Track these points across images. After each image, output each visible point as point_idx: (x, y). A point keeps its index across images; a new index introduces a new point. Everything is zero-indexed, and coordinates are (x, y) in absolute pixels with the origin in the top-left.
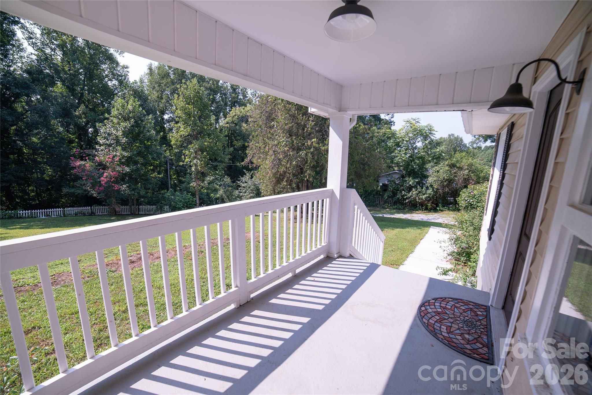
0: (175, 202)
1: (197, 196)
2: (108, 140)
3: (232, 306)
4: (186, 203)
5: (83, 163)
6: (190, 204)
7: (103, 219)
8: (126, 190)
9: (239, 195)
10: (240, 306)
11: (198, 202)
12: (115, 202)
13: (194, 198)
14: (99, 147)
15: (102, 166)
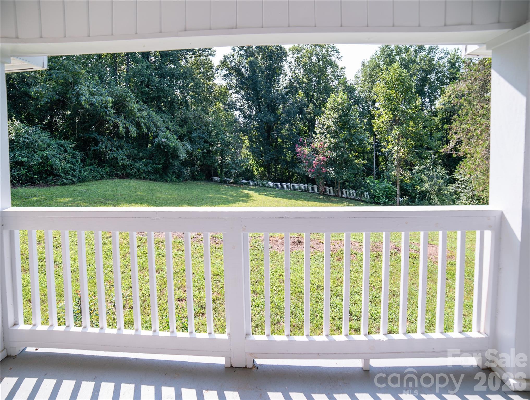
0: (374, 190)
1: (398, 187)
2: (322, 130)
3: (220, 361)
4: (386, 193)
5: (303, 148)
6: (390, 194)
7: (313, 197)
8: (331, 173)
9: (456, 191)
10: (231, 366)
11: (398, 192)
12: (321, 183)
13: (395, 187)
14: (315, 136)
15: (316, 151)
